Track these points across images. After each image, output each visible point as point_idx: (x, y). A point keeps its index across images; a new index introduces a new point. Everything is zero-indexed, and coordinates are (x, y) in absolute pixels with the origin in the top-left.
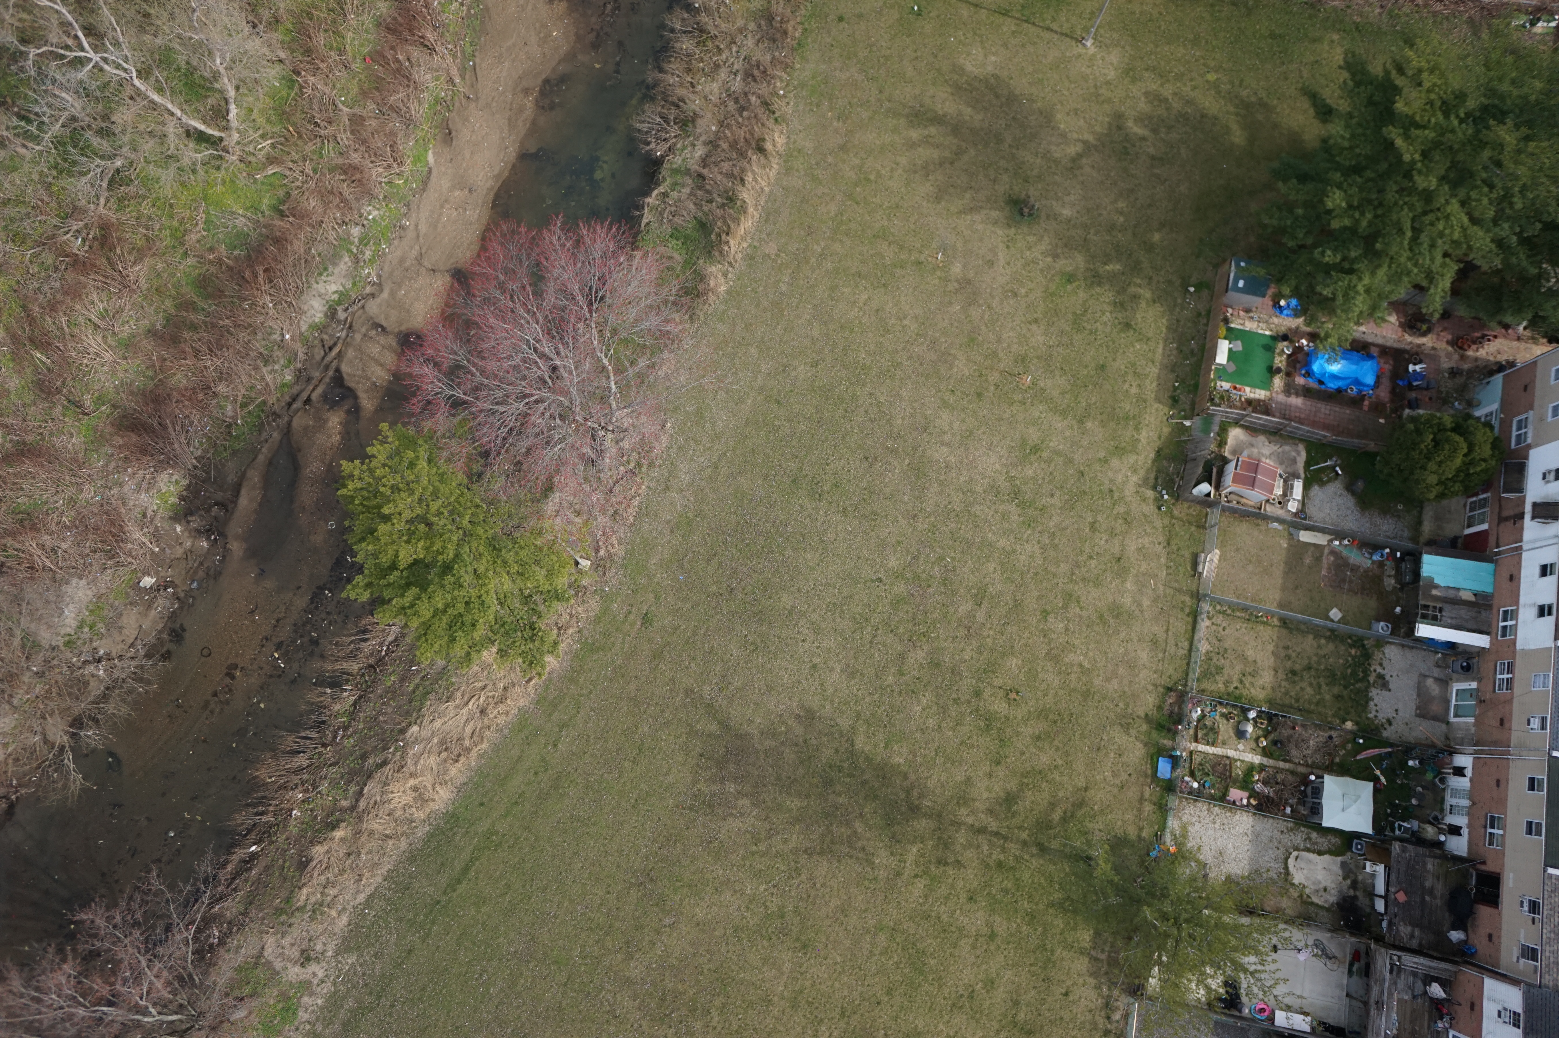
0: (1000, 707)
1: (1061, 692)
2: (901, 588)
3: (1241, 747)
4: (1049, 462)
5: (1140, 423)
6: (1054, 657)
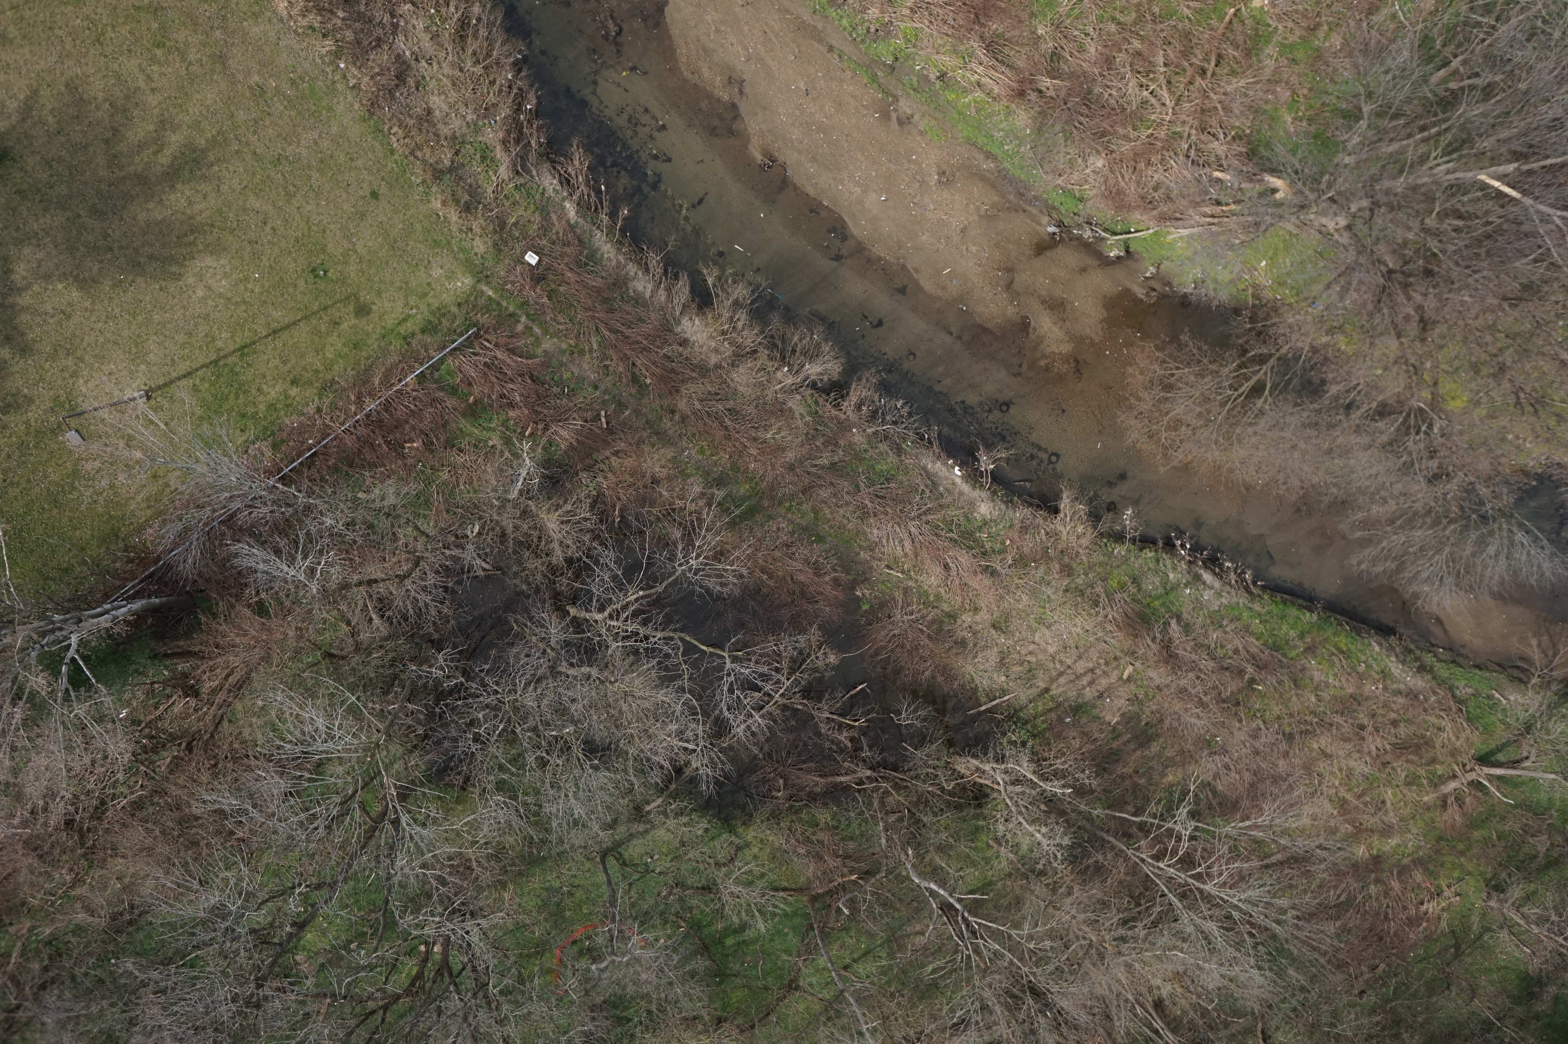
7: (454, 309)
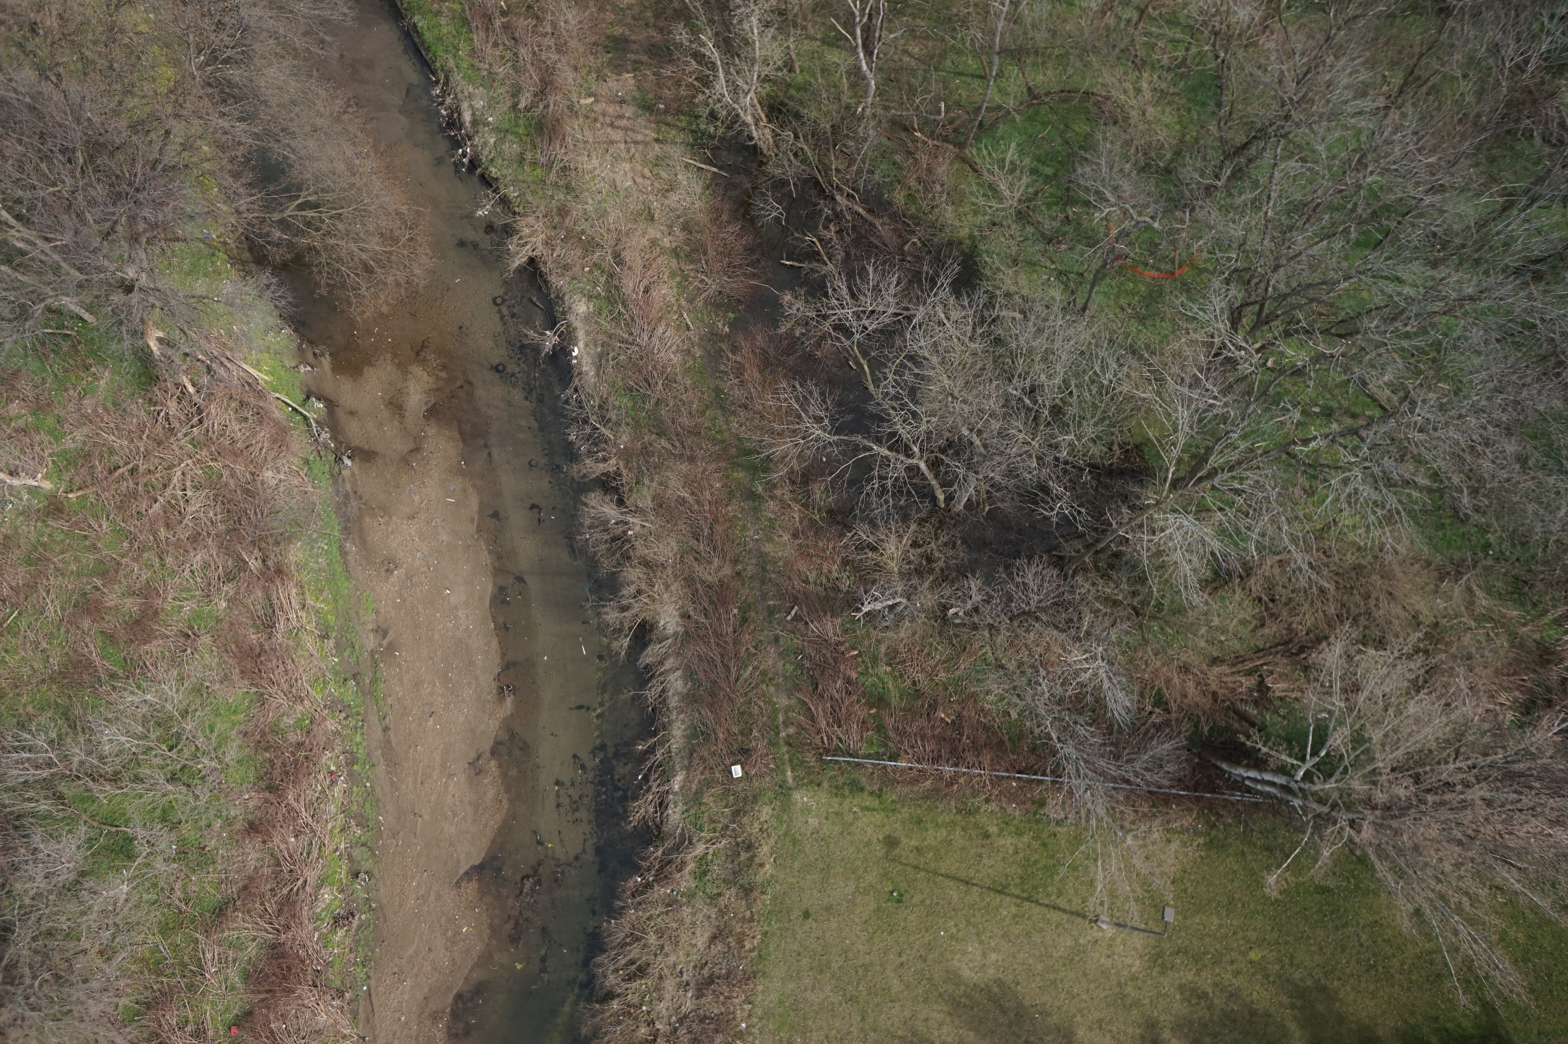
7: (826, 785)
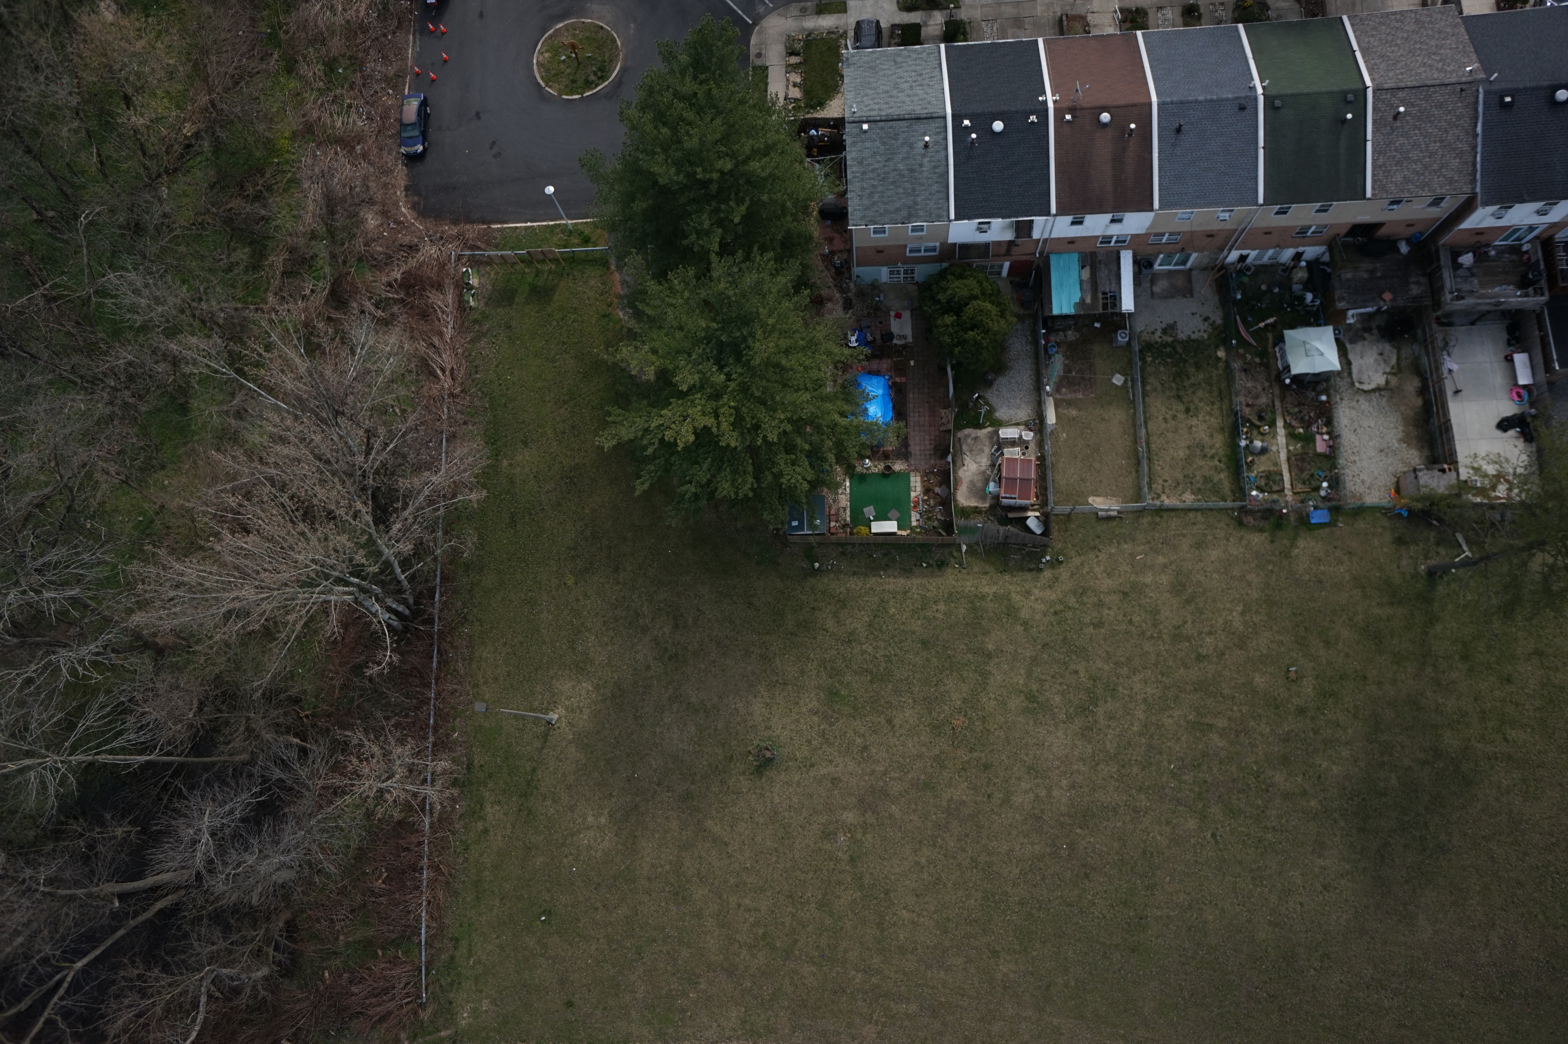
0: (1308, 687)
1: (1275, 628)
2: (1215, 810)
3: (1274, 448)
4: (1042, 682)
5: (976, 596)
6: (1242, 642)
7: (450, 996)
